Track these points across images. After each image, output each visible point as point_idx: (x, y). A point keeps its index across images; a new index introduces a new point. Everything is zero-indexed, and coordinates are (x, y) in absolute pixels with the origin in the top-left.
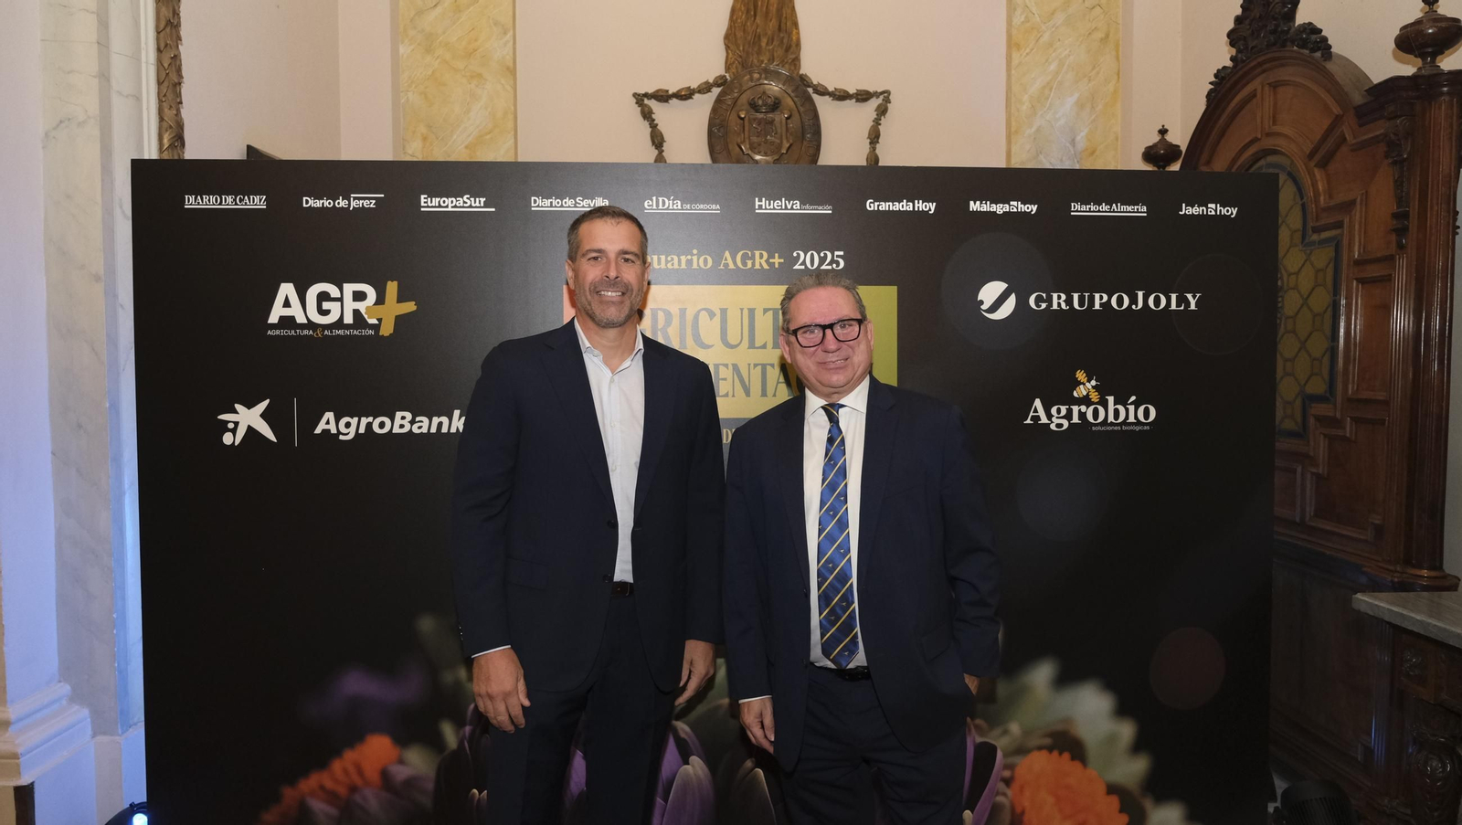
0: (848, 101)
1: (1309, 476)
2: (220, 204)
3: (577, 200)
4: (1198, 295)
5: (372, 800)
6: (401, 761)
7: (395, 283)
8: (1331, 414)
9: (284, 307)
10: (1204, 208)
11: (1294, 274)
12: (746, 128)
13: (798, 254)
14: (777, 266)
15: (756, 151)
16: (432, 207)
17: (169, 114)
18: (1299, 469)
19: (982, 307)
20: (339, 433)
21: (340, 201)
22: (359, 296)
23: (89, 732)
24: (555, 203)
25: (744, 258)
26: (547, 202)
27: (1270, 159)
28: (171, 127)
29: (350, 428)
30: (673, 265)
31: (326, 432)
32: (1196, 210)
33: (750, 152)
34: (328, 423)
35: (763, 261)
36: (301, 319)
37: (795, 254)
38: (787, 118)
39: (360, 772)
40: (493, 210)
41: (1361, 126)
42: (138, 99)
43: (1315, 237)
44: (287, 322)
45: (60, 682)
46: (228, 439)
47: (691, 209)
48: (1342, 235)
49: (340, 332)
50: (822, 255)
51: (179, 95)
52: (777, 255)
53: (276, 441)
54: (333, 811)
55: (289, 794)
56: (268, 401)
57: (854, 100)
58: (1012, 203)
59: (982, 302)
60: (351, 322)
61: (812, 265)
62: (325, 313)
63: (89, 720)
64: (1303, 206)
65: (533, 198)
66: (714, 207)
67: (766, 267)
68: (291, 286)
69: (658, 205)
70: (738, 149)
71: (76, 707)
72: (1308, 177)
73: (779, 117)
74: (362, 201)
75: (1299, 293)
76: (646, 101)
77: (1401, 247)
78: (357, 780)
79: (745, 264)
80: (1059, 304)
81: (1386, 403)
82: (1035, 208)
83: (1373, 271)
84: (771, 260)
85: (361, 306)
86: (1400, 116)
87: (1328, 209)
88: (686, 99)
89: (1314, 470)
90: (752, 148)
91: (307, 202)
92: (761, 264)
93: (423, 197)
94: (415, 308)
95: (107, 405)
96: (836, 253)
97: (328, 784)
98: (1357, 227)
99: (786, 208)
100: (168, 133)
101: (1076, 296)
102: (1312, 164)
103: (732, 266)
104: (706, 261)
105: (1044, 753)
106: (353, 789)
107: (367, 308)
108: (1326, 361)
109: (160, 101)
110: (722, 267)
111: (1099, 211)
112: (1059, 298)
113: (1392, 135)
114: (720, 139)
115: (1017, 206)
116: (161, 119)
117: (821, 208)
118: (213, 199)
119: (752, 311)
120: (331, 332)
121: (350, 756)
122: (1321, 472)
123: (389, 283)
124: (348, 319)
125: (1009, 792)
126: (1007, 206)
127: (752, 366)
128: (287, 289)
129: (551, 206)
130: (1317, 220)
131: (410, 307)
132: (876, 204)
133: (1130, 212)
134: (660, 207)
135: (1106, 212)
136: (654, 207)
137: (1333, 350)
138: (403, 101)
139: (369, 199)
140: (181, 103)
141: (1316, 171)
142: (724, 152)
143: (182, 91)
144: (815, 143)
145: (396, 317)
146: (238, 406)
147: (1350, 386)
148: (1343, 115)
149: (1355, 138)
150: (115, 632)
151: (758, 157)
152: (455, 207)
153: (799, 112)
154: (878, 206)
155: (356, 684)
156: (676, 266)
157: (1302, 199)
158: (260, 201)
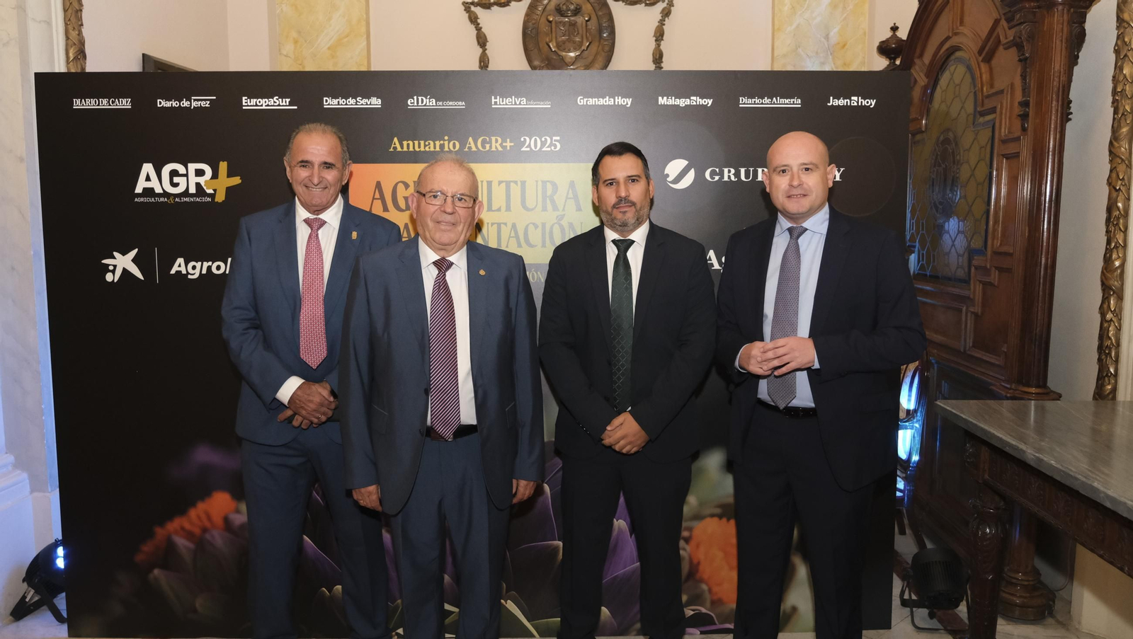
0: (638, 5)
1: (969, 314)
2: (98, 105)
3: (358, 99)
4: (842, 169)
5: (218, 538)
6: (238, 511)
7: (226, 163)
8: (983, 265)
9: (146, 180)
10: (848, 101)
11: (967, 150)
12: (554, 29)
13: (525, 139)
14: (508, 148)
15: (561, 48)
16: (251, 106)
17: (74, 34)
18: (964, 309)
19: (669, 179)
20: (188, 273)
21: (184, 102)
22: (200, 173)
23: (28, 488)
24: (341, 102)
25: (484, 143)
26: (335, 101)
27: (958, 54)
28: (75, 44)
29: (195, 270)
30: (429, 148)
31: (178, 272)
32: (841, 102)
33: (556, 50)
34: (180, 266)
35: (498, 145)
36: (158, 190)
37: (522, 139)
38: (587, 21)
39: (209, 518)
40: (296, 107)
41: (1010, 29)
42: (49, 23)
43: (981, 120)
44: (149, 192)
45: (6, 453)
46: (109, 277)
47: (443, 106)
48: (995, 118)
49: (187, 199)
50: (543, 139)
51: (80, 19)
52: (508, 140)
53: (143, 279)
54: (191, 546)
55: (160, 532)
56: (137, 250)
57: (643, 5)
58: (692, 98)
59: (668, 176)
60: (195, 192)
61: (536, 147)
62: (175, 185)
63: (28, 481)
64: (975, 93)
65: (325, 99)
66: (460, 103)
67: (500, 149)
68: (150, 166)
69: (418, 103)
70: (547, 47)
71: (19, 472)
72: (978, 69)
73: (580, 20)
74: (200, 102)
75: (969, 165)
76: (473, 8)
77: (1024, 130)
78: (207, 524)
79: (484, 147)
80: (729, 177)
81: (1011, 255)
82: (710, 102)
83: (1011, 148)
84: (504, 144)
85: (201, 180)
86: (1024, 23)
87: (988, 97)
88: (504, 6)
89: (972, 310)
90: (558, 46)
91: (160, 103)
92: (496, 148)
93: (244, 98)
94: (240, 181)
95: (32, 253)
96: (554, 138)
97: (187, 526)
98: (1004, 111)
99: (516, 104)
100: (72, 49)
101: (743, 170)
102: (980, 58)
103: (474, 149)
104: (454, 144)
105: (716, 519)
106: (205, 530)
107: (206, 182)
108: (983, 222)
109: (66, 24)
110: (466, 150)
111: (762, 104)
112: (729, 171)
113: (1017, 39)
114: (531, 38)
115: (696, 100)
116: (67, 38)
117: (542, 103)
118: (93, 101)
119: (489, 183)
120: (181, 200)
121: (201, 506)
122: (976, 311)
123: (221, 163)
124: (192, 190)
125: (688, 548)
126: (688, 100)
127: (490, 225)
128: (148, 168)
129: (339, 104)
130: (983, 105)
131: (236, 180)
132: (585, 100)
133: (787, 104)
134: (420, 104)
135: (768, 104)
136: (416, 104)
137: (988, 212)
138: (278, 12)
139: (205, 100)
140: (82, 25)
141: (982, 65)
142: (536, 50)
143: (83, 15)
144: (611, 41)
145: (227, 188)
146: (115, 254)
147: (995, 241)
148: (1000, 19)
149: (1006, 38)
150: (44, 418)
151: (564, 53)
152: (268, 105)
153: (597, 15)
154: (587, 101)
155: (204, 455)
156: (432, 149)
157: (975, 87)
158: (127, 102)
